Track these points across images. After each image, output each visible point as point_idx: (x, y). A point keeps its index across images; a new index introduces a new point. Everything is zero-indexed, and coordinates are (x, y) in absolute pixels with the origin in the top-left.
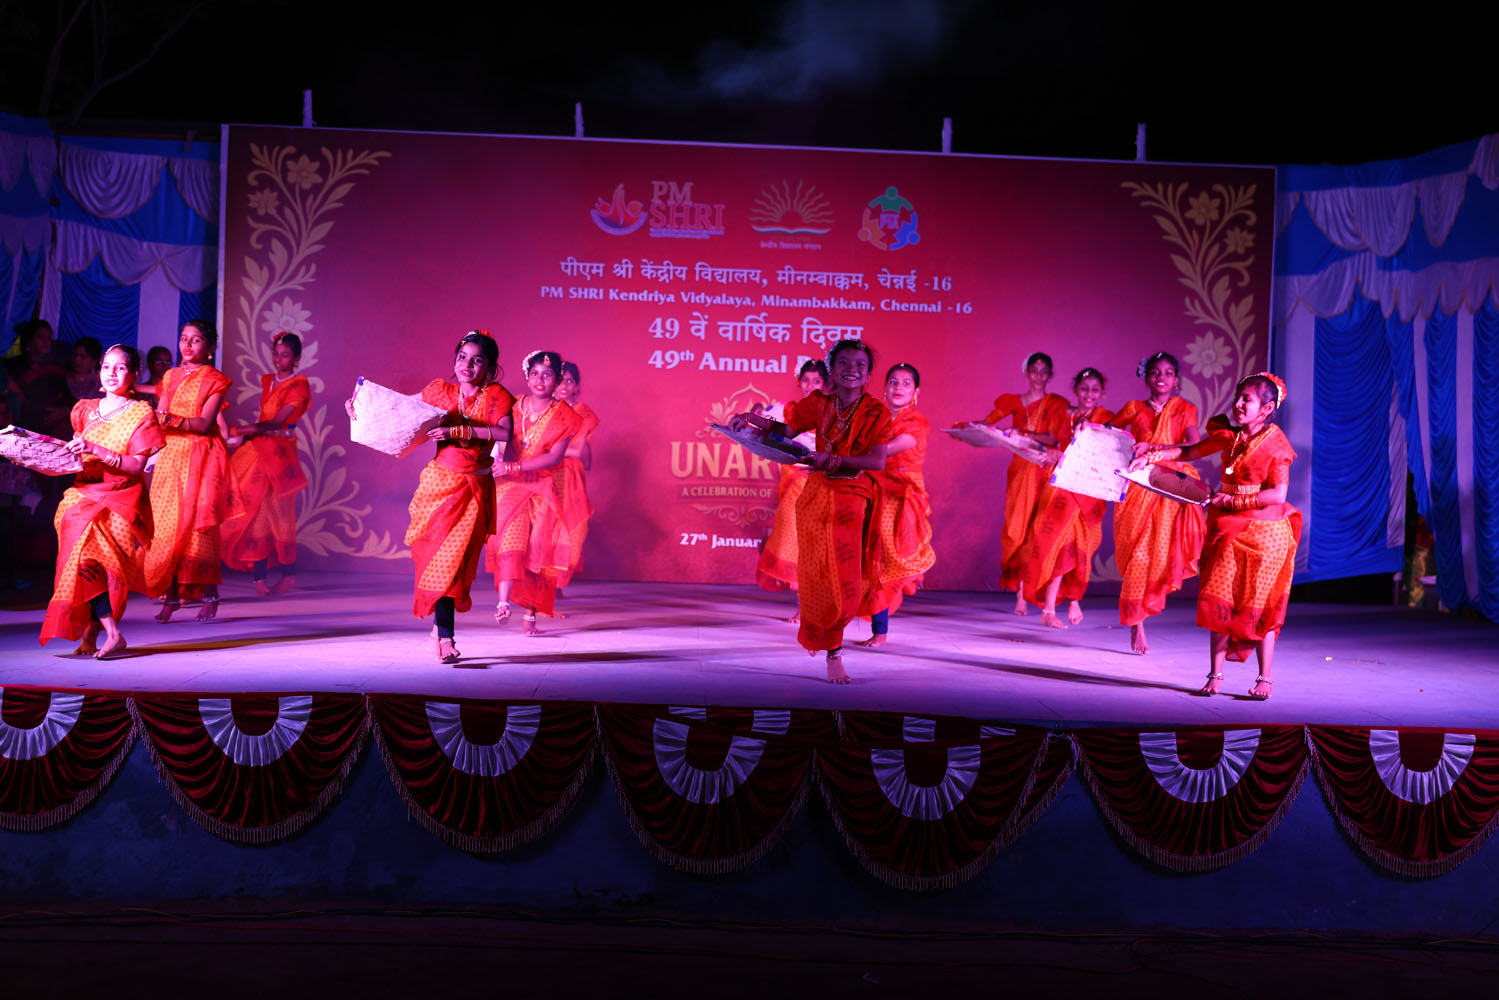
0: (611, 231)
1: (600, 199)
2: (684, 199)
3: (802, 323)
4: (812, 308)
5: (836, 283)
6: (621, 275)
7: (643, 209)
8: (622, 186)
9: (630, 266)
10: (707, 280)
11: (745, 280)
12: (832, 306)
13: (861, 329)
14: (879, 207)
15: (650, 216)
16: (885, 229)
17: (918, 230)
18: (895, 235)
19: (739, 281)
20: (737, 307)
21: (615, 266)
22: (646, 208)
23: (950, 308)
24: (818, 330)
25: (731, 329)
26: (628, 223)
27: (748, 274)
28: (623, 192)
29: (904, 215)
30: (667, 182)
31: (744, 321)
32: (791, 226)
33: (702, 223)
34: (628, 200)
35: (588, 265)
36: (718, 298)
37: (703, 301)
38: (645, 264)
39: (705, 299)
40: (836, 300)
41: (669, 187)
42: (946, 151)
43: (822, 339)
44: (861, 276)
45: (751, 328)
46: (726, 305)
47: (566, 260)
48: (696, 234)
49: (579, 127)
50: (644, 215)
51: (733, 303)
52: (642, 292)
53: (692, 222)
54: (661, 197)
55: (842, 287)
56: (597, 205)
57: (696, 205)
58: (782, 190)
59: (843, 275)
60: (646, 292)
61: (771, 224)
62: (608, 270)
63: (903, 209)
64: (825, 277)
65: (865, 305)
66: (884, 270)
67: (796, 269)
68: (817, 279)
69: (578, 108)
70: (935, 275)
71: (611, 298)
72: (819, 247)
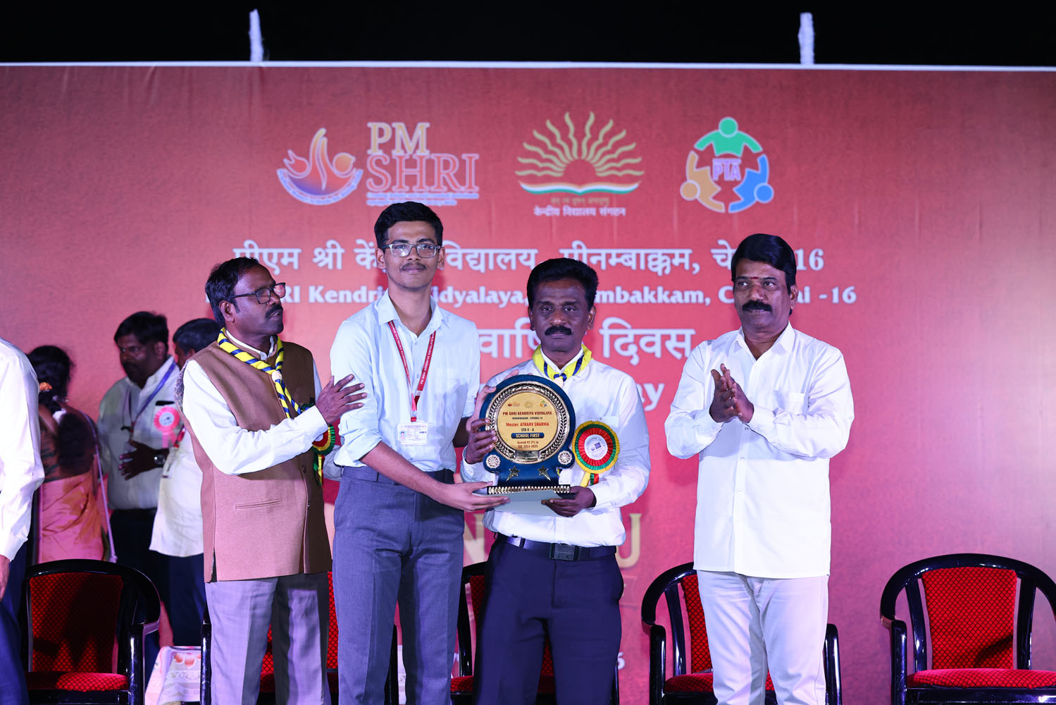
0: (308, 199)
1: (290, 152)
2: (417, 147)
3: (602, 328)
4: (615, 304)
5: (651, 264)
6: (327, 265)
7: (356, 165)
8: (322, 131)
9: (340, 251)
10: (456, 267)
11: (514, 266)
12: (646, 300)
13: (692, 332)
14: (710, 148)
15: (367, 175)
16: (721, 182)
17: (769, 183)
18: (735, 190)
19: (504, 267)
20: (502, 306)
21: (317, 251)
22: (361, 163)
23: (823, 296)
24: (626, 336)
25: (494, 340)
26: (335, 184)
27: (518, 255)
28: (325, 140)
29: (749, 159)
30: (390, 125)
31: (513, 327)
32: (581, 182)
33: (446, 183)
34: (332, 152)
35: (275, 252)
36: (474, 294)
37: (450, 300)
38: (362, 246)
39: (454, 297)
40: (650, 292)
41: (394, 130)
42: (807, 61)
43: (632, 350)
44: (687, 252)
45: (525, 338)
46: (486, 304)
47: (243, 247)
48: (436, 199)
49: (257, 48)
50: (357, 174)
51: (496, 301)
52: (359, 289)
53: (430, 182)
54: (381, 146)
55: (659, 271)
56: (286, 161)
57: (433, 156)
58: (564, 129)
59: (660, 251)
60: (364, 289)
61: (548, 179)
62: (306, 258)
63: (746, 150)
64: (634, 257)
65: (696, 296)
66: (721, 242)
67: (588, 247)
68: (621, 260)
69: (254, 17)
70: (798, 249)
71: (312, 300)
72: (623, 211)
